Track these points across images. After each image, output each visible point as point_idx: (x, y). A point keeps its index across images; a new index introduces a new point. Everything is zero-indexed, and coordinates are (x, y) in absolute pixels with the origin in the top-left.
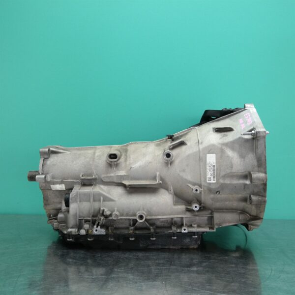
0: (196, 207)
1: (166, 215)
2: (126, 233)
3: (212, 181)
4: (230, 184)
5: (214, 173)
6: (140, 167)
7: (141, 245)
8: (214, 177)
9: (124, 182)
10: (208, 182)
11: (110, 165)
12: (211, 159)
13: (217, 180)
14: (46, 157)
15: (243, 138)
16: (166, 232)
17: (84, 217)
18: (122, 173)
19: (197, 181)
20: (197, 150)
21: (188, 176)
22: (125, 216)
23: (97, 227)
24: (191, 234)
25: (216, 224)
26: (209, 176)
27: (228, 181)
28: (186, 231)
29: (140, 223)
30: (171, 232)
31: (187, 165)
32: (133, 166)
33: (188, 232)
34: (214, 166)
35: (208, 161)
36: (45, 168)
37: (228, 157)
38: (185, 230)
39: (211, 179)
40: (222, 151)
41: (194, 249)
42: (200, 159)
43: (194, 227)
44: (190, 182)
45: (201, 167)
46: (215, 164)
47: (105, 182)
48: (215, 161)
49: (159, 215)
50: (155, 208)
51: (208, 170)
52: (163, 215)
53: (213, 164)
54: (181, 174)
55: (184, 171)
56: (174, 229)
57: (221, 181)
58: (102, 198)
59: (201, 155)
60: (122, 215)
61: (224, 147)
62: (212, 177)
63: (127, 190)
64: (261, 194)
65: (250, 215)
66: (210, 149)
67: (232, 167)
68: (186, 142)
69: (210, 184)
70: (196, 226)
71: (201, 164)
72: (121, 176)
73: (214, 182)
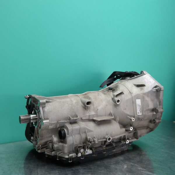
0: (131, 128)
2: (102, 150)
3: (140, 114)
5: (140, 109)
6: (102, 108)
8: (141, 112)
9: (95, 119)
10: (138, 114)
11: (85, 109)
12: (138, 102)
13: (142, 113)
14: (43, 106)
15: (153, 91)
17: (77, 145)
18: (93, 113)
19: (132, 115)
20: (131, 97)
21: (128, 112)
22: (100, 140)
23: (88, 150)
25: (139, 136)
26: (138, 111)
30: (121, 144)
31: (127, 106)
32: (99, 108)
33: (129, 143)
35: (137, 103)
37: (146, 100)
38: (127, 142)
39: (139, 113)
40: (143, 98)
42: (133, 102)
44: (129, 115)
45: (134, 107)
46: (141, 105)
47: (84, 120)
48: (140, 103)
51: (137, 108)
53: (140, 105)
54: (124, 111)
55: (125, 109)
56: (122, 142)
57: (144, 114)
58: (86, 131)
59: (134, 100)
61: (144, 96)
62: (140, 112)
63: (96, 123)
65: (150, 129)
66: (137, 97)
67: (149, 106)
68: (124, 92)
69: (139, 115)
70: (131, 139)
71: (134, 105)
73: (141, 114)
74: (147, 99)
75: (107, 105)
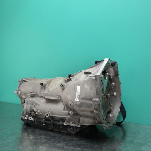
0: (71, 113)
1: (59, 115)
2: (42, 121)
4: (84, 103)
5: (79, 96)
6: (52, 90)
7: (49, 128)
11: (42, 88)
12: (79, 88)
14: (21, 83)
16: (58, 124)
17: (28, 112)
18: (46, 92)
21: (69, 97)
23: (31, 117)
24: (69, 126)
25: (80, 123)
26: (76, 97)
27: (84, 101)
28: (66, 125)
29: (47, 117)
31: (69, 91)
32: (50, 89)
33: (67, 125)
34: (79, 92)
35: (77, 90)
36: (20, 88)
37: (85, 88)
40: (83, 85)
41: (73, 134)
42: (75, 88)
43: (70, 123)
47: (39, 96)
48: (80, 90)
49: (56, 115)
50: (54, 111)
51: (76, 94)
52: (58, 115)
55: (68, 94)
56: (61, 123)
57: (81, 101)
58: (35, 104)
59: (75, 86)
60: (41, 112)
61: (84, 83)
62: (78, 98)
64: (98, 110)
65: (98, 121)
66: (79, 83)
67: (86, 94)
69: (76, 101)
71: (75, 91)
72: (45, 94)
73: (78, 101)
74: (86, 86)
75: (57, 88)
